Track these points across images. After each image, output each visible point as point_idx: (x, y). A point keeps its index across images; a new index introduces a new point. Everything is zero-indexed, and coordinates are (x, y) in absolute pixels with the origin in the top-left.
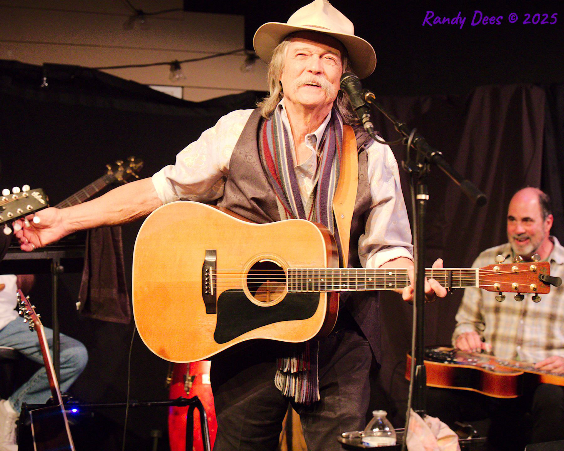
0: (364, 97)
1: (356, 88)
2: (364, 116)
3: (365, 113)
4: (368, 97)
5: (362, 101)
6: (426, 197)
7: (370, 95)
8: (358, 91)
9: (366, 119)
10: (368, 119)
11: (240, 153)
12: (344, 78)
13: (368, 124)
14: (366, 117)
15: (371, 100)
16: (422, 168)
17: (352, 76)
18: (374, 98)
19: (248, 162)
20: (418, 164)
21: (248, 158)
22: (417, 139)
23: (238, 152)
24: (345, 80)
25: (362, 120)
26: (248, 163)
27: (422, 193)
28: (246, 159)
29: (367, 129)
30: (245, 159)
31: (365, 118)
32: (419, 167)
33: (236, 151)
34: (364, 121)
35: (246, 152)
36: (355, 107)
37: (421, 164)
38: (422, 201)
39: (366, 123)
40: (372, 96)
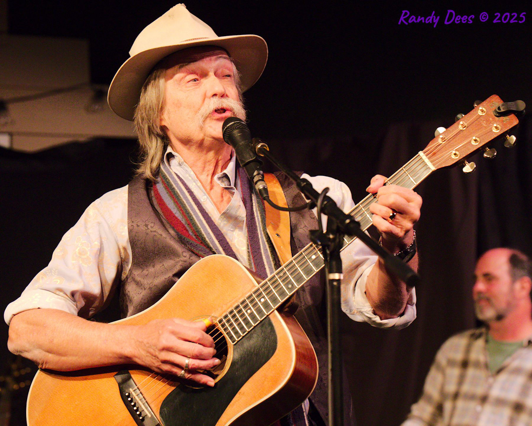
0: (255, 149)
1: (243, 137)
2: (255, 173)
3: (258, 170)
4: (259, 148)
5: (252, 154)
6: (340, 276)
7: (262, 146)
8: (247, 141)
9: (259, 178)
10: (260, 177)
11: (138, 226)
12: (227, 125)
13: (261, 184)
14: (258, 174)
15: (263, 153)
16: (334, 239)
17: (237, 122)
18: (268, 150)
19: (151, 231)
20: (329, 235)
21: (149, 227)
22: (325, 202)
23: (135, 226)
24: (228, 127)
25: (253, 178)
26: (152, 233)
27: (335, 271)
28: (148, 229)
29: (260, 190)
30: (146, 229)
31: (256, 176)
32: (329, 238)
33: (132, 226)
34: (255, 179)
35: (144, 221)
36: (244, 162)
37: (333, 234)
38: (335, 282)
39: (259, 183)
40: (265, 147)
